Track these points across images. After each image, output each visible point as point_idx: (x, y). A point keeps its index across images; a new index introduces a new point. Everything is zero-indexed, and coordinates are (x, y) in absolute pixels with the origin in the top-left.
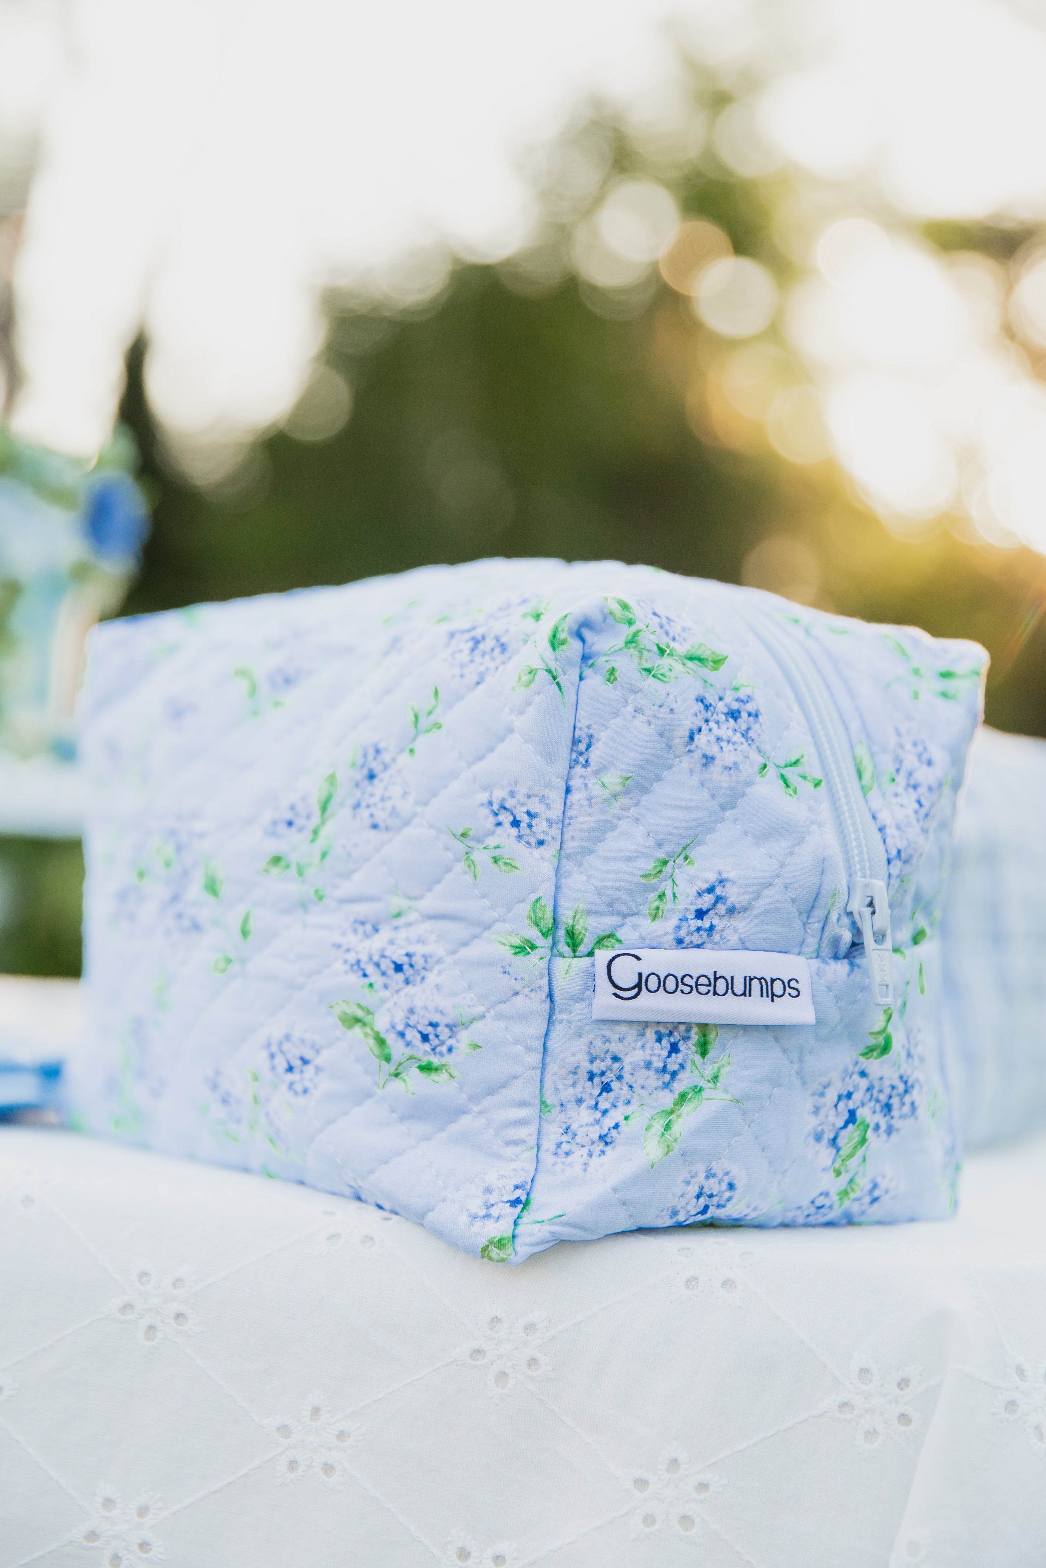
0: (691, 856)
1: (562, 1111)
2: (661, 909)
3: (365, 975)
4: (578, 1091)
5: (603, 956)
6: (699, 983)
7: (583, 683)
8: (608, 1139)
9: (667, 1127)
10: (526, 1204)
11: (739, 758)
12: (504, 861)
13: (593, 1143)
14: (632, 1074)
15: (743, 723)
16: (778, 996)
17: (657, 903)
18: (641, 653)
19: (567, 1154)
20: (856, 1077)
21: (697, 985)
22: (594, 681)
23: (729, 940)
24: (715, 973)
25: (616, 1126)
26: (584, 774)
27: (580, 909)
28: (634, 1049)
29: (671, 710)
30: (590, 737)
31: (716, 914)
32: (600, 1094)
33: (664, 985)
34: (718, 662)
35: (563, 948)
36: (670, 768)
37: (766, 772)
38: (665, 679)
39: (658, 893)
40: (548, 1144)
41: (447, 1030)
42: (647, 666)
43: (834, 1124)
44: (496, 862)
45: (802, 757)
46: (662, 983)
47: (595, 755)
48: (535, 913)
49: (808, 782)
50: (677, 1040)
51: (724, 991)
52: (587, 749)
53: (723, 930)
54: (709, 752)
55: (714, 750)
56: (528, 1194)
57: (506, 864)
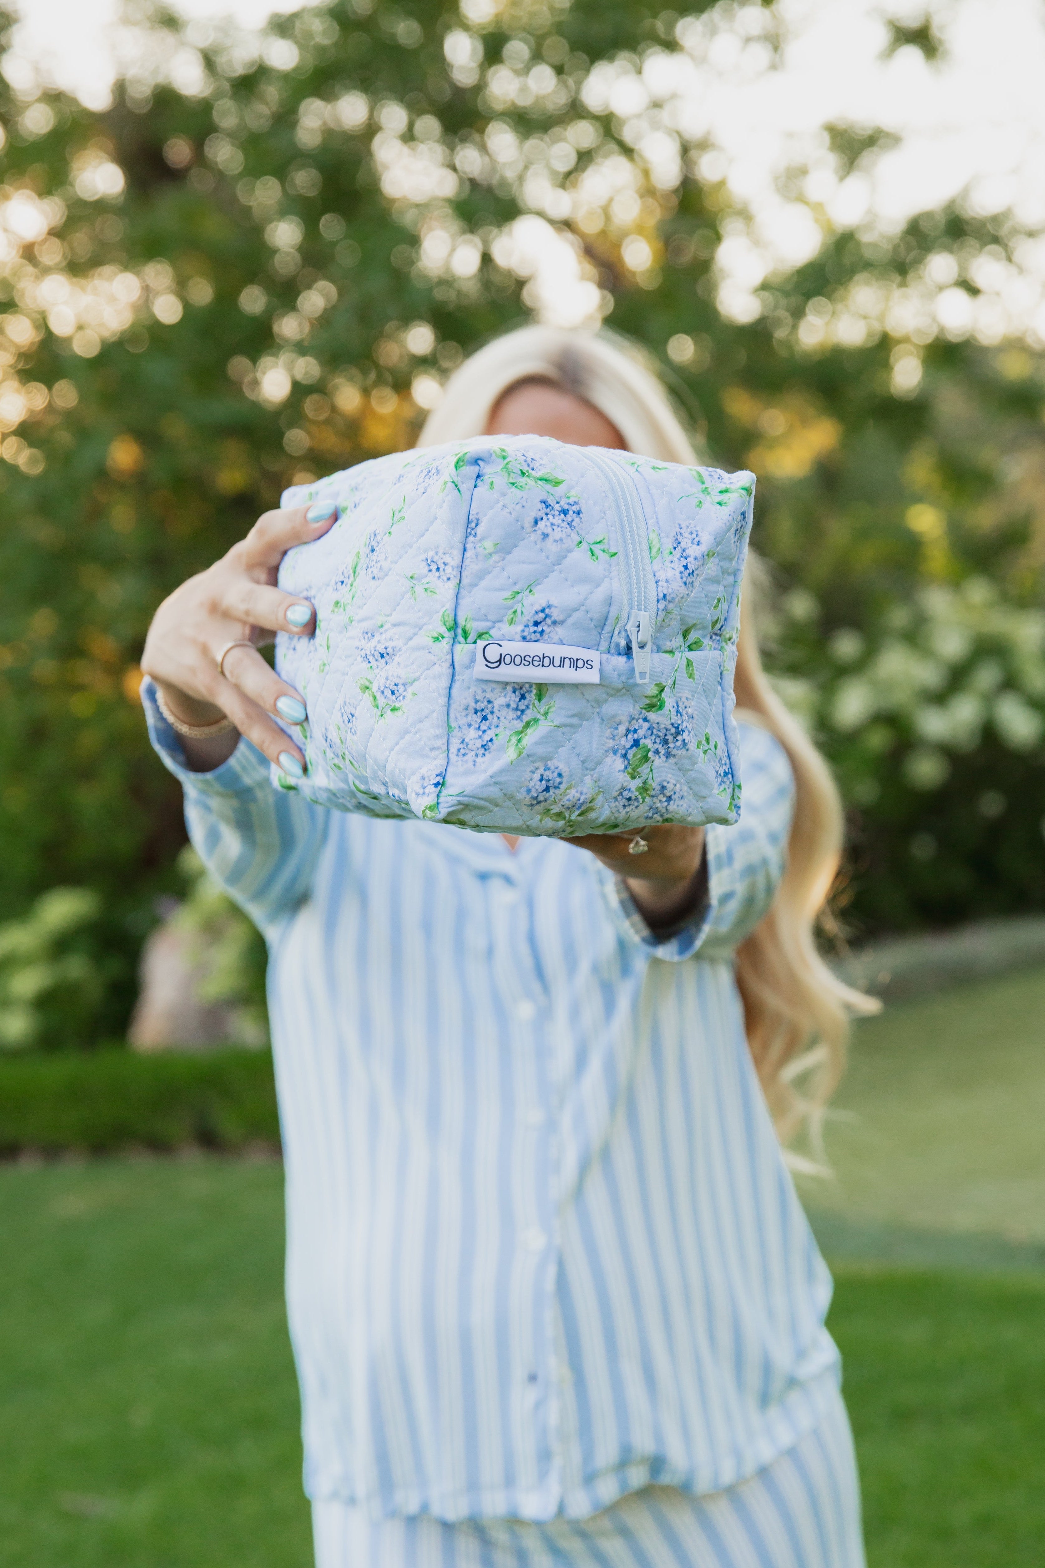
0: (534, 591)
1: (459, 731)
2: (514, 619)
3: (369, 662)
4: (469, 719)
5: (481, 643)
6: (534, 660)
7: (475, 489)
8: (487, 747)
9: (519, 741)
10: (443, 784)
11: (563, 535)
12: (431, 590)
13: (478, 749)
14: (499, 711)
15: (569, 518)
16: (579, 668)
17: (512, 616)
18: (509, 474)
19: (464, 755)
20: (640, 721)
21: (533, 661)
22: (482, 490)
23: (553, 639)
24: (544, 654)
25: (491, 740)
26: (474, 541)
27: (469, 617)
28: (500, 696)
29: (523, 506)
30: (478, 520)
31: (546, 624)
32: (481, 721)
33: (514, 661)
34: (557, 483)
35: (460, 638)
36: (523, 540)
37: (581, 546)
38: (522, 489)
39: (513, 610)
40: (453, 750)
41: (402, 687)
42: (512, 481)
43: (624, 746)
44: (426, 591)
45: (604, 539)
46: (513, 660)
47: (480, 530)
48: (444, 618)
49: (605, 554)
50: (524, 692)
51: (548, 665)
52: (476, 526)
53: (549, 633)
54: (546, 532)
55: (549, 530)
56: (444, 778)
57: (431, 591)
